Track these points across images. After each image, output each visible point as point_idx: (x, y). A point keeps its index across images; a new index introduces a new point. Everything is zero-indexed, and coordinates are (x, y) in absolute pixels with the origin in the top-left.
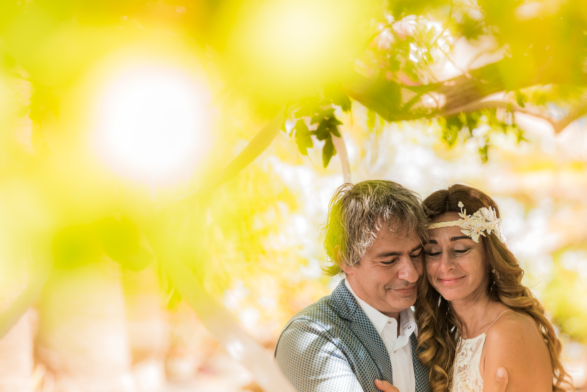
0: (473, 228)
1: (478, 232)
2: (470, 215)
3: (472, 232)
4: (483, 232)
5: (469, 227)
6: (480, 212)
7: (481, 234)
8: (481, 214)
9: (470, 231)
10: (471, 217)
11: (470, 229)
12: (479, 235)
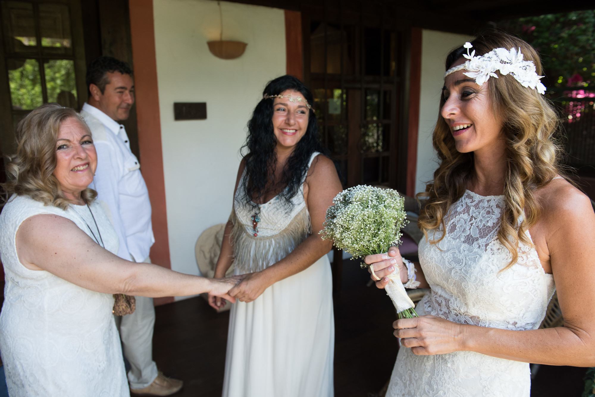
0: (482, 70)
1: (487, 74)
2: (479, 57)
3: (480, 74)
4: (494, 73)
5: (477, 69)
6: (494, 52)
7: (491, 76)
8: (496, 54)
9: (478, 73)
10: (481, 59)
11: (478, 70)
12: (489, 77)
